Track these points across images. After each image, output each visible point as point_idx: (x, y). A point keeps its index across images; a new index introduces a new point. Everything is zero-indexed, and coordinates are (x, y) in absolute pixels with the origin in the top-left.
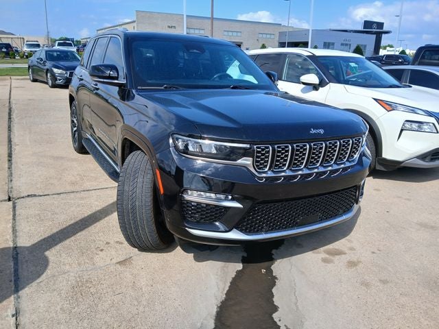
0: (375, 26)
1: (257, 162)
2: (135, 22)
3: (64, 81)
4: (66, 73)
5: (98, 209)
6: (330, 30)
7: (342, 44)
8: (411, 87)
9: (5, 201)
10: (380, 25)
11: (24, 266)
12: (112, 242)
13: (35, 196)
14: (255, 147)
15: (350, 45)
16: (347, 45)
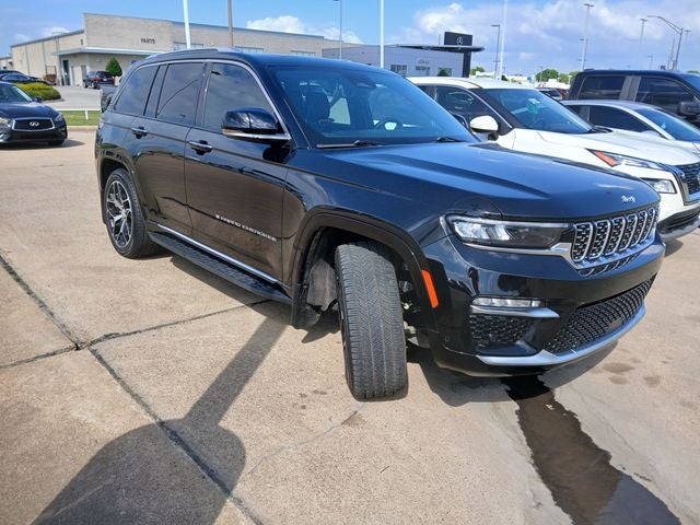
0: (460, 40)
1: (576, 247)
2: (82, 32)
3: (7, 137)
4: (9, 122)
5: (242, 344)
6: (398, 46)
7: (418, 68)
8: (610, 131)
9: (71, 349)
10: (468, 39)
11: (204, 450)
12: (309, 394)
13: (117, 335)
14: (575, 226)
15: (429, 69)
16: (424, 69)
